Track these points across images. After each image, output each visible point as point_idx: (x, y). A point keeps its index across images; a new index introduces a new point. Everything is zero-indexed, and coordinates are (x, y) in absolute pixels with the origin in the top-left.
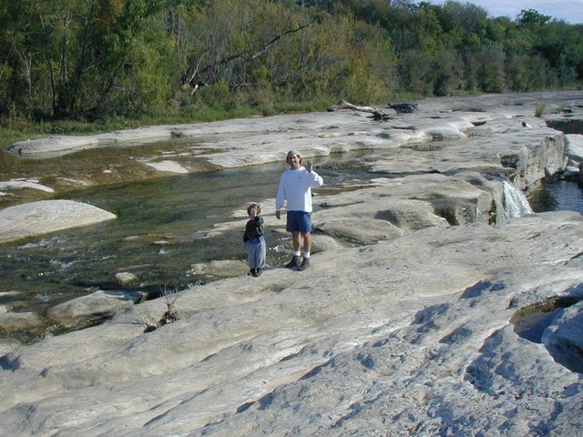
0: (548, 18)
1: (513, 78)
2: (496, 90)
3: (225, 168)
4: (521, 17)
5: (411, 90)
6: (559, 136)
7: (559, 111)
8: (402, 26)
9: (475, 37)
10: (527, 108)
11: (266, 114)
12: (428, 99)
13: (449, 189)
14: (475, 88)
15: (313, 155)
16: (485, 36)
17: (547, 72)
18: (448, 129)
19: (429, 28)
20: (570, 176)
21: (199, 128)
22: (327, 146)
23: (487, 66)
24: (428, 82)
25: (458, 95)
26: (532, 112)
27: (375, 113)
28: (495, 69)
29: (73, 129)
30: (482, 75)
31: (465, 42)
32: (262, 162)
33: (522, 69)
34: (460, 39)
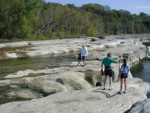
0: (147, 14)
1: (136, 30)
2: (131, 33)
3: (30, 56)
4: (140, 14)
5: (107, 33)
6: (144, 47)
7: (147, 39)
8: (107, 16)
9: (127, 19)
10: (138, 38)
11: (61, 38)
12: (111, 35)
13: (95, 67)
14: (126, 33)
15: (62, 52)
16: (130, 19)
17: (146, 29)
18: (111, 44)
19: (114, 16)
20: (149, 59)
21: (37, 42)
22: (68, 49)
23: (129, 27)
24: (112, 30)
25: (121, 34)
26: (139, 40)
27: (93, 39)
28: (131, 27)
29: (3, 41)
30: (127, 29)
31: (124, 20)
32: (43, 54)
33: (139, 28)
34: (123, 19)
